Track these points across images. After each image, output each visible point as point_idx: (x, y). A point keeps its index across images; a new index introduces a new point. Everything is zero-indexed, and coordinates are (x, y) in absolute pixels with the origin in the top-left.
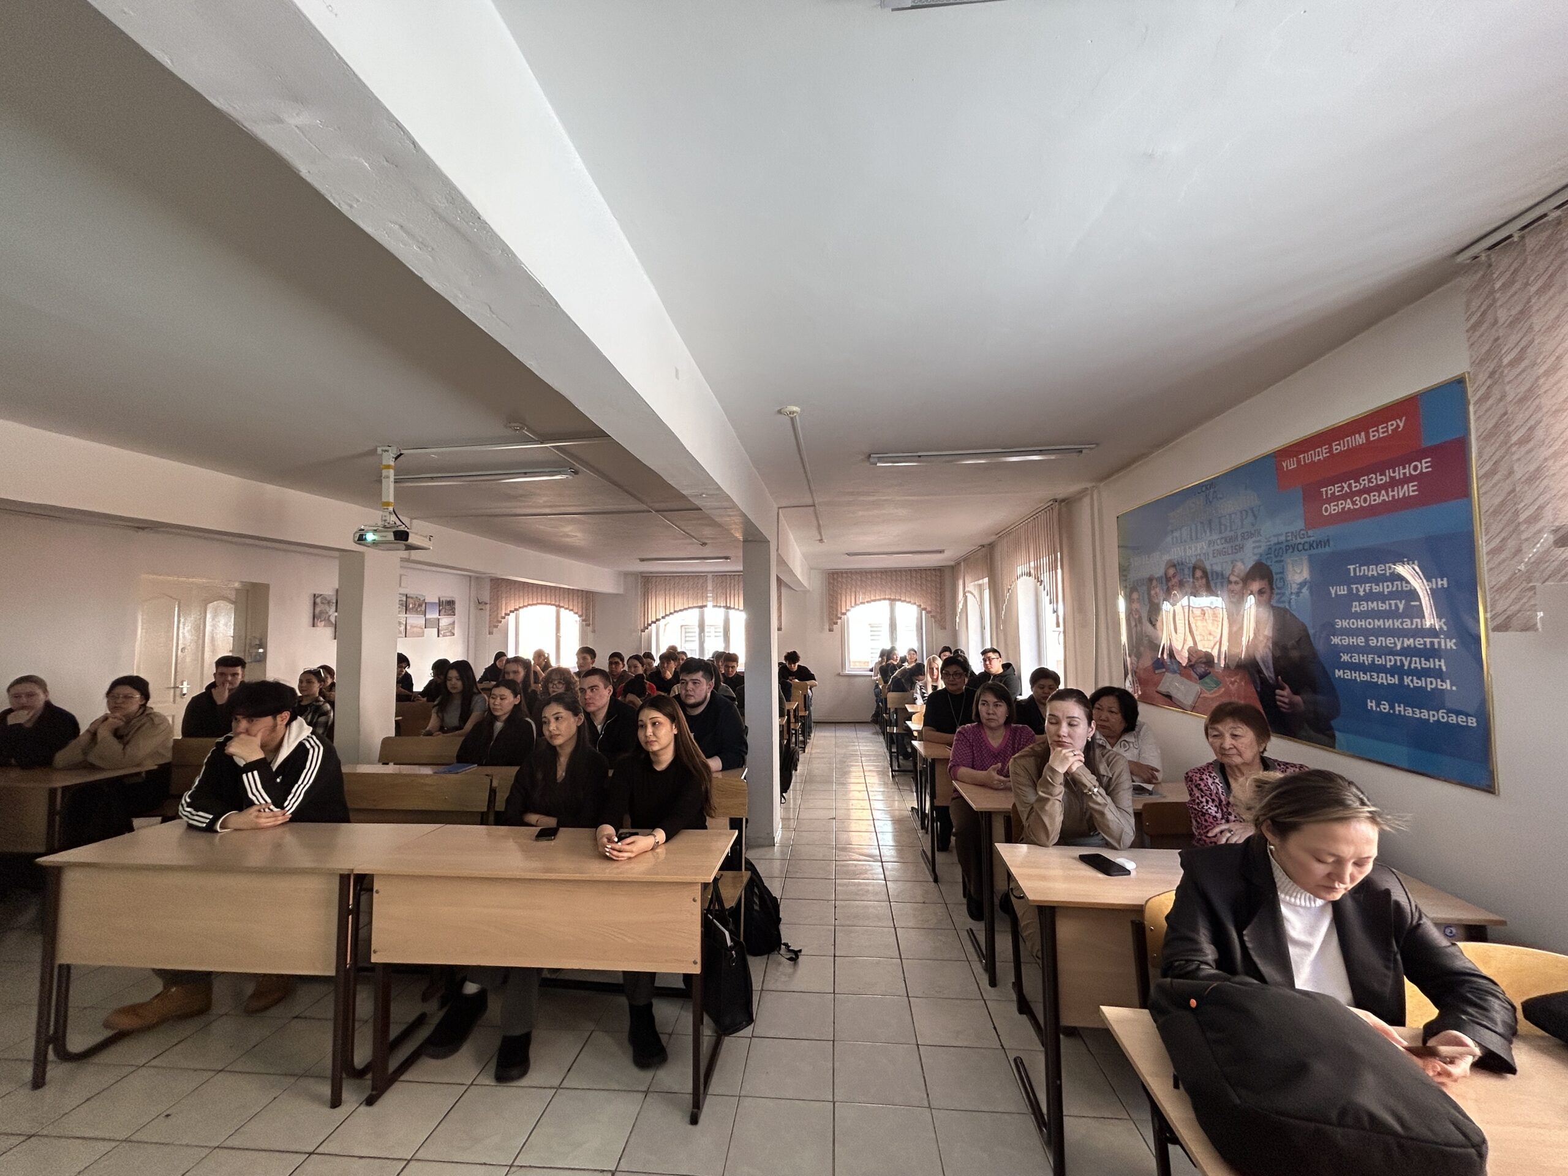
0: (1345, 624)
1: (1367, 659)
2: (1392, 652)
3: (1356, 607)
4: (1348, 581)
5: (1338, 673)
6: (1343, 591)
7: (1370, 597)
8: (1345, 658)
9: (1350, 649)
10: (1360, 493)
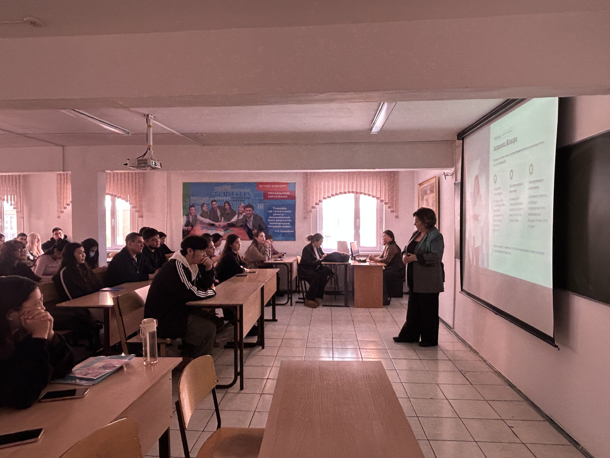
0: (271, 217)
1: (275, 224)
2: (281, 222)
3: (274, 215)
4: (273, 210)
5: (269, 226)
6: (271, 211)
7: (277, 213)
8: (271, 223)
9: (272, 222)
10: (277, 195)
